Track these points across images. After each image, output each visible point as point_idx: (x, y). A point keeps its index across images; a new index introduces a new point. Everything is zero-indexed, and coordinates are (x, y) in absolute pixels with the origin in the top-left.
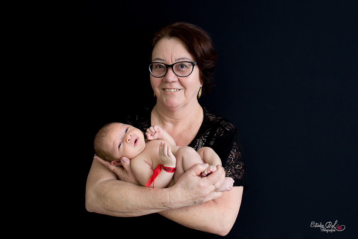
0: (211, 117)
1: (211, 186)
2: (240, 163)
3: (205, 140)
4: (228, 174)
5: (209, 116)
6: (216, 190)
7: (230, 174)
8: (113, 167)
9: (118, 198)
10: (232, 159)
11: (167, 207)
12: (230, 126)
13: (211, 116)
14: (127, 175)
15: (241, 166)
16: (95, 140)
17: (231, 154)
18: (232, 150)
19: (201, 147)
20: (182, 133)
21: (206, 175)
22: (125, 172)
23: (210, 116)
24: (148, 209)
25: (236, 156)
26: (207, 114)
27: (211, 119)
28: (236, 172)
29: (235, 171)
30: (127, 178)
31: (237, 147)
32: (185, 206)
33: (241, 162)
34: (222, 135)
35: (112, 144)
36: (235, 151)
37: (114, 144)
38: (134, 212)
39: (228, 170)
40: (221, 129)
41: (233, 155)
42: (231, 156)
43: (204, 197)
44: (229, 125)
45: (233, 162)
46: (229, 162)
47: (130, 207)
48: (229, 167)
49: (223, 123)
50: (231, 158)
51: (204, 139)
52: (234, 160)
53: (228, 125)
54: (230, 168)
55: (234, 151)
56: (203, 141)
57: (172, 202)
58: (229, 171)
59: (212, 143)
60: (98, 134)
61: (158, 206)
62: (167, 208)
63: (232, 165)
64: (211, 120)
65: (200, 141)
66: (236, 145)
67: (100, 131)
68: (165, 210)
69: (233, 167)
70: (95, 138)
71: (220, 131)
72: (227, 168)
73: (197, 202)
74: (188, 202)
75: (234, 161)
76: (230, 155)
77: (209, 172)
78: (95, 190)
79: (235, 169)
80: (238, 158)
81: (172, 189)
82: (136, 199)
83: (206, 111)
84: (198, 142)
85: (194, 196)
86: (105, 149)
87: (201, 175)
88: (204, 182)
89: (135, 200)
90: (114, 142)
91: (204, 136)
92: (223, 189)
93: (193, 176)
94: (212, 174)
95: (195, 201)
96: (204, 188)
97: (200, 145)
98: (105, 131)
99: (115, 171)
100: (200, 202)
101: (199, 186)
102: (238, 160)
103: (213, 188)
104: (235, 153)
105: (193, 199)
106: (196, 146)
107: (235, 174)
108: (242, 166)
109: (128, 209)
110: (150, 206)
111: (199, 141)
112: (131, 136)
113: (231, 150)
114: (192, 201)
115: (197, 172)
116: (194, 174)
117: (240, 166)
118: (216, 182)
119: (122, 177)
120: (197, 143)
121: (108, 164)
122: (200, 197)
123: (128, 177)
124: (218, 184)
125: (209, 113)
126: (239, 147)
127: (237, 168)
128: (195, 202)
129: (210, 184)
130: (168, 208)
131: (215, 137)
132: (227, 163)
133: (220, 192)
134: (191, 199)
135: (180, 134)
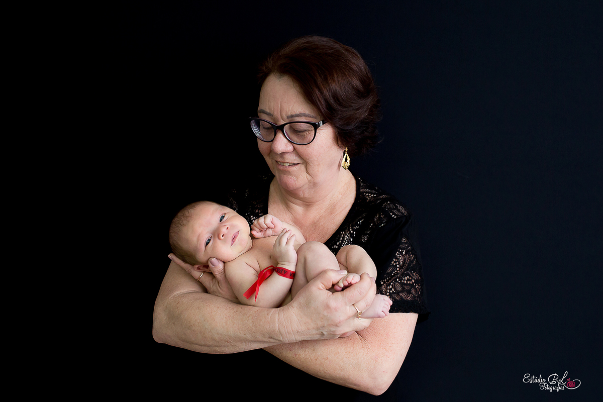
0: (368, 195)
1: (348, 307)
2: (412, 273)
3: (354, 233)
4: (388, 291)
5: (365, 192)
6: (357, 315)
7: (391, 292)
8: (197, 274)
9: (198, 321)
10: (398, 266)
11: (275, 339)
12: (399, 211)
13: (369, 193)
14: (218, 287)
15: (412, 278)
16: (171, 228)
17: (397, 258)
18: (399, 251)
19: (347, 244)
20: (318, 221)
21: (340, 289)
22: (217, 282)
23: (367, 193)
24: (245, 342)
25: (404, 262)
26: (362, 190)
27: (369, 199)
28: (403, 288)
29: (401, 286)
30: (218, 291)
31: (408, 247)
32: (305, 339)
33: (414, 272)
34: (383, 225)
35: (195, 239)
36: (404, 253)
37: (198, 240)
38: (224, 346)
39: (389, 285)
40: (382, 215)
41: (400, 259)
42: (395, 262)
43: (337, 326)
44: (396, 208)
45: (398, 272)
46: (390, 272)
47: (216, 337)
48: (390, 279)
49: (388, 205)
50: (396, 265)
51: (352, 232)
52: (401, 268)
53: (394, 209)
54: (392, 282)
55: (401, 253)
56: (351, 235)
57: (283, 331)
58: (391, 287)
59: (365, 239)
60: (176, 219)
61: (260, 338)
62: (276, 341)
63: (397, 276)
64: (368, 201)
65: (346, 234)
66: (406, 243)
67: (179, 214)
68: (273, 344)
69: (398, 280)
70: (171, 226)
71: (380, 218)
72: (388, 281)
73: (325, 333)
74: (310, 333)
75: (399, 270)
76: (394, 260)
77: (346, 284)
78: (166, 307)
79: (402, 284)
80: (408, 265)
81: (283, 310)
82: (227, 324)
83: (362, 184)
84: (342, 236)
85: (320, 323)
86: (184, 246)
87: (333, 289)
88: (337, 300)
89: (224, 325)
90: (199, 236)
91: (353, 226)
92: (371, 313)
93: (318, 291)
94: (351, 287)
95: (322, 332)
96: (336, 311)
97: (346, 241)
98: (187, 217)
99: (200, 280)
100: (331, 334)
101: (327, 307)
102: (408, 268)
103: (350, 311)
104: (403, 256)
105: (318, 329)
106: (338, 243)
107: (401, 292)
108: (414, 279)
109: (214, 340)
110: (249, 337)
111: (344, 234)
112: (227, 228)
113: (396, 251)
114: (317, 332)
115: (326, 284)
116: (321, 286)
117: (410, 278)
118: (357, 302)
119: (212, 290)
120: (341, 239)
121: (190, 268)
122: (329, 325)
123: (219, 289)
124: (361, 306)
125: (366, 187)
126: (412, 246)
127: (405, 282)
128: (323, 334)
129: (346, 304)
130: (278, 341)
131: (370, 229)
132: (388, 273)
133: (366, 319)
134: (314, 328)
135: (315, 223)
